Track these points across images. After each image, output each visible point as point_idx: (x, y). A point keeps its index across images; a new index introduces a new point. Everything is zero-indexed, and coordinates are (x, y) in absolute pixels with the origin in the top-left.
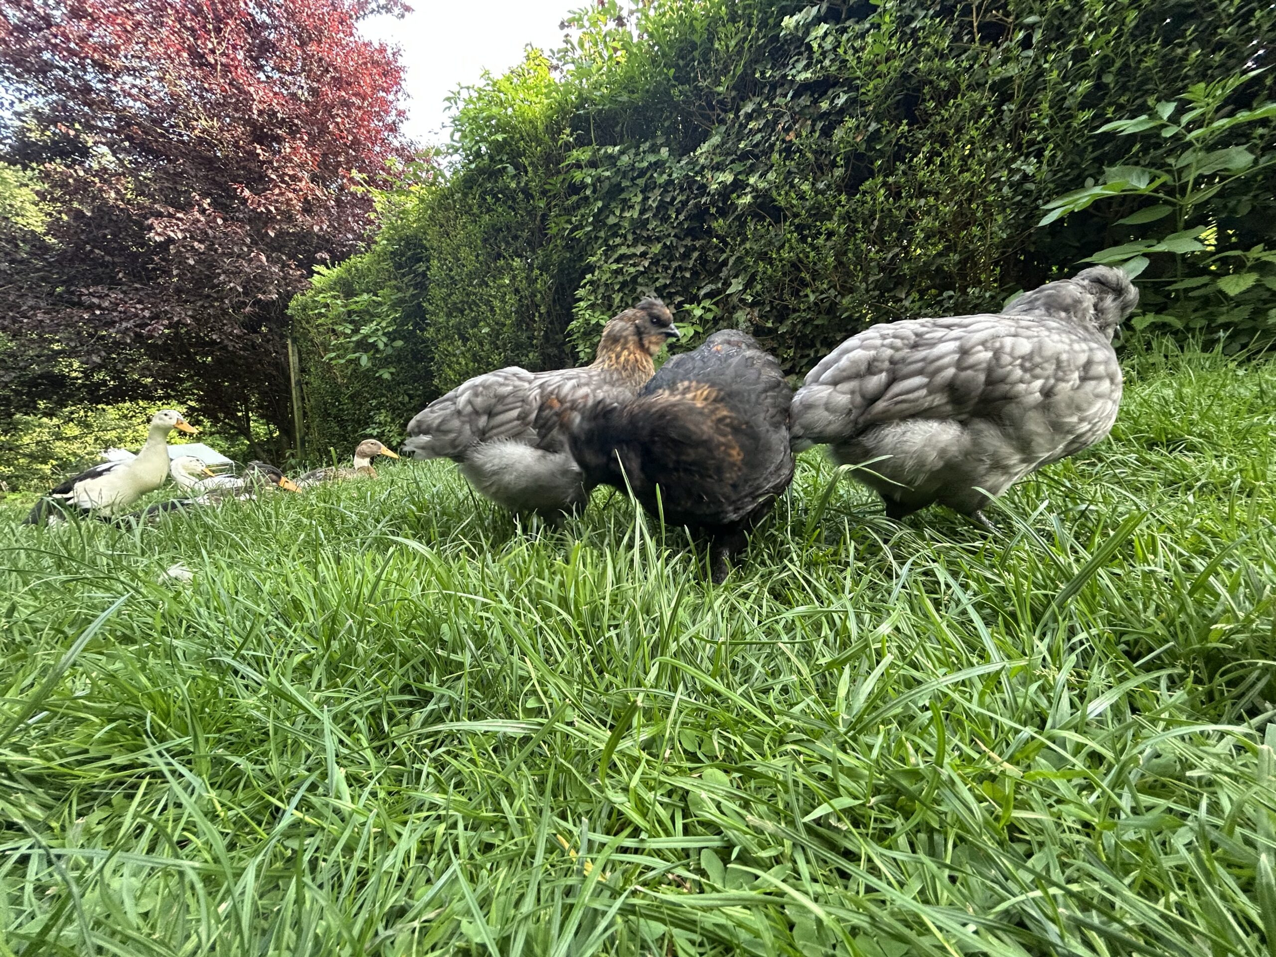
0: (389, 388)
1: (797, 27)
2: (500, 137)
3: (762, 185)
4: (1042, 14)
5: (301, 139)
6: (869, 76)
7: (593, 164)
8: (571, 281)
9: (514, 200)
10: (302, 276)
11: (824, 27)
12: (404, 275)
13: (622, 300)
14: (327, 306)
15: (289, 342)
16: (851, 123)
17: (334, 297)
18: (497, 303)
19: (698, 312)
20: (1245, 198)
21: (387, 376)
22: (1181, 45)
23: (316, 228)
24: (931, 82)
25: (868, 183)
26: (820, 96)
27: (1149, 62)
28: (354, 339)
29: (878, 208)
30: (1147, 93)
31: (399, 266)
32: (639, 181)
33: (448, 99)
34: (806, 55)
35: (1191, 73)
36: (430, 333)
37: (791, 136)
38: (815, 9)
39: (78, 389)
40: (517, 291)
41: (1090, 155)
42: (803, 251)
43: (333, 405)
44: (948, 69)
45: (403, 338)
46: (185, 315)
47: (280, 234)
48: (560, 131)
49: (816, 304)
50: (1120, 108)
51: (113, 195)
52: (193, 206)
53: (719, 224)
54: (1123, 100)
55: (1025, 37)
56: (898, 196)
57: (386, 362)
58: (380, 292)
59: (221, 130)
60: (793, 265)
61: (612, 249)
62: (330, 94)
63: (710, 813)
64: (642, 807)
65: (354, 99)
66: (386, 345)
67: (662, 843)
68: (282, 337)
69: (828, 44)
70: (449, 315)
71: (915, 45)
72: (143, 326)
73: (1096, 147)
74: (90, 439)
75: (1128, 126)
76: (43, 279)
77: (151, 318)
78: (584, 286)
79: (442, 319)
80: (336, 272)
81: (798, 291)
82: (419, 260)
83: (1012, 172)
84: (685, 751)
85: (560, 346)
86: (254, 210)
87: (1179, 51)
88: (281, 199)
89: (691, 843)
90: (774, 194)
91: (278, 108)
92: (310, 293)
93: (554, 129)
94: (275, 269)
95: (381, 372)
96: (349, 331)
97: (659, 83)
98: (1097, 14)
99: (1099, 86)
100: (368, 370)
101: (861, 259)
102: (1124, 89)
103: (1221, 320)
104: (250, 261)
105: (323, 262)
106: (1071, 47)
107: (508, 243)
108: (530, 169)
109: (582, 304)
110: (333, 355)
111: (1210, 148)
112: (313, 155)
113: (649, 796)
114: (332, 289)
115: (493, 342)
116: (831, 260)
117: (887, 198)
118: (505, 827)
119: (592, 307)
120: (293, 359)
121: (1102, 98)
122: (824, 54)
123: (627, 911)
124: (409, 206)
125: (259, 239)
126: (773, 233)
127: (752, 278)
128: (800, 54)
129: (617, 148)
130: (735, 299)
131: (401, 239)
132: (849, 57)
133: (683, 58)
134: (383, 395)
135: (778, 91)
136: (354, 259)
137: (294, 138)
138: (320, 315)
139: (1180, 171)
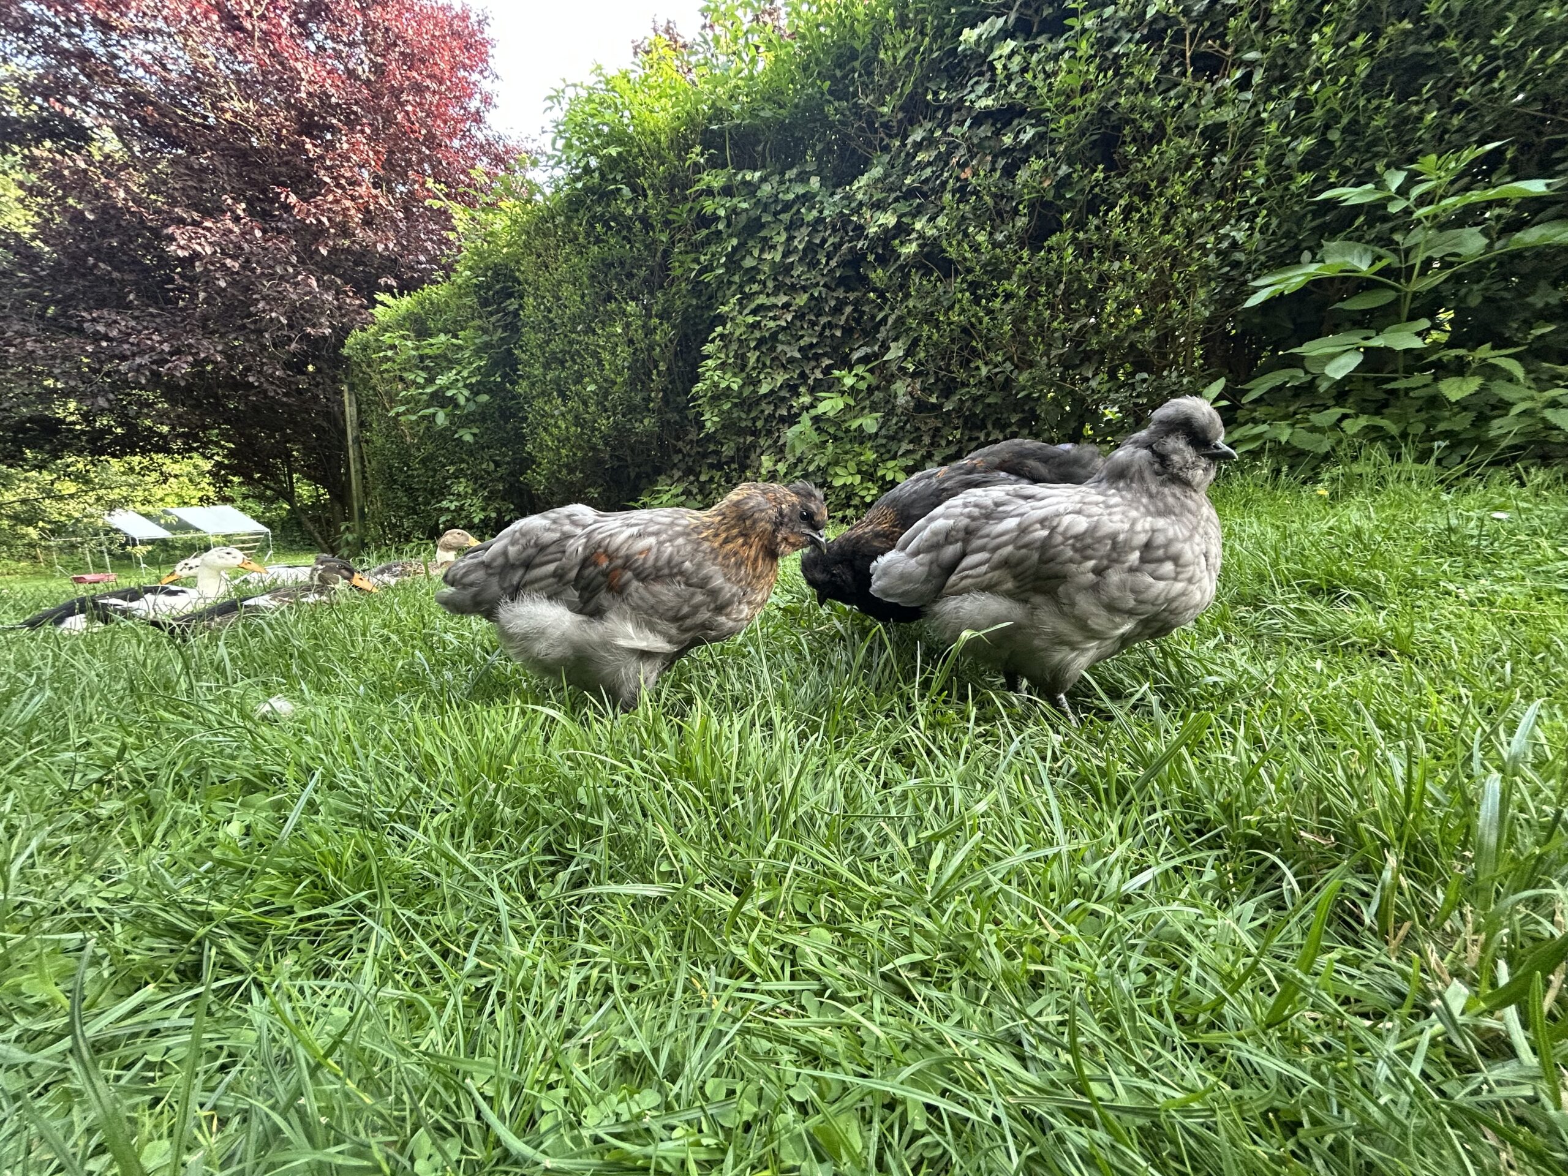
0: (471, 453)
1: (978, 42)
2: (613, 151)
3: (930, 232)
4: (1264, 50)
5: (362, 132)
6: (1061, 108)
7: (727, 191)
8: (697, 333)
9: (630, 229)
10: (361, 306)
11: (1010, 44)
12: (491, 314)
13: (758, 360)
14: (393, 347)
15: (345, 388)
16: (1036, 164)
17: (403, 337)
18: (606, 356)
19: (849, 381)
20: (1475, 287)
21: (468, 438)
22: (1417, 103)
23: (380, 247)
24: (1134, 121)
25: (1053, 240)
26: (1004, 126)
27: (1379, 122)
28: (429, 390)
29: (1065, 269)
30: (1377, 156)
31: (485, 303)
32: (782, 217)
33: (550, 98)
34: (988, 75)
35: (1426, 136)
36: (522, 387)
37: (967, 174)
38: (1001, 21)
39: (78, 437)
40: (631, 342)
41: (1309, 223)
42: (975, 315)
43: (401, 470)
44: (1152, 108)
45: (489, 391)
46: (212, 349)
47: (333, 251)
48: (688, 148)
49: (989, 378)
50: (1344, 171)
51: (122, 194)
52: (224, 212)
53: (877, 276)
54: (1349, 162)
55: (1243, 77)
56: (1089, 256)
57: (467, 420)
58: (461, 334)
59: (259, 115)
60: (965, 330)
61: (749, 297)
62: (397, 73)
63: (813, 964)
64: (758, 957)
65: (428, 82)
66: (468, 400)
67: (773, 985)
68: (334, 380)
69: (1015, 64)
70: (547, 366)
71: (1116, 74)
72: (162, 362)
73: (1316, 215)
74: (91, 497)
75: (1353, 195)
76: (32, 297)
77: (171, 354)
78: (713, 341)
79: (538, 371)
80: (406, 302)
81: (969, 361)
82: (510, 295)
83: (1219, 240)
84: (797, 913)
85: (682, 410)
86: (303, 221)
87: (1415, 109)
88: (335, 208)
89: (796, 986)
90: (944, 243)
91: (332, 91)
92: (373, 329)
93: (681, 146)
94: (329, 297)
95: (461, 432)
96: (421, 380)
97: (810, 97)
98: (1325, 58)
99: (1324, 143)
100: (446, 429)
101: (1042, 329)
102: (1352, 149)
103: (1442, 427)
104: (296, 284)
105: (388, 289)
106: (1295, 94)
107: (620, 282)
108: (650, 193)
109: (710, 363)
110: (402, 409)
111: (1442, 227)
112: (377, 153)
113: (764, 950)
114: (400, 326)
115: (598, 403)
116: (1007, 328)
117: (1076, 258)
118: (647, 972)
119: (723, 366)
120: (350, 411)
121: (1327, 157)
122: (1009, 78)
123: (744, 1032)
124: (497, 227)
125: (307, 257)
126: (941, 290)
127: (915, 342)
128: (981, 74)
129: (758, 174)
130: (894, 368)
131: (488, 268)
132: (1039, 83)
133: (840, 66)
134: (463, 461)
135: (954, 117)
136: (428, 290)
137: (352, 130)
138: (387, 359)
139: (1408, 252)
